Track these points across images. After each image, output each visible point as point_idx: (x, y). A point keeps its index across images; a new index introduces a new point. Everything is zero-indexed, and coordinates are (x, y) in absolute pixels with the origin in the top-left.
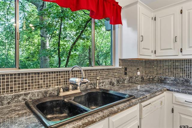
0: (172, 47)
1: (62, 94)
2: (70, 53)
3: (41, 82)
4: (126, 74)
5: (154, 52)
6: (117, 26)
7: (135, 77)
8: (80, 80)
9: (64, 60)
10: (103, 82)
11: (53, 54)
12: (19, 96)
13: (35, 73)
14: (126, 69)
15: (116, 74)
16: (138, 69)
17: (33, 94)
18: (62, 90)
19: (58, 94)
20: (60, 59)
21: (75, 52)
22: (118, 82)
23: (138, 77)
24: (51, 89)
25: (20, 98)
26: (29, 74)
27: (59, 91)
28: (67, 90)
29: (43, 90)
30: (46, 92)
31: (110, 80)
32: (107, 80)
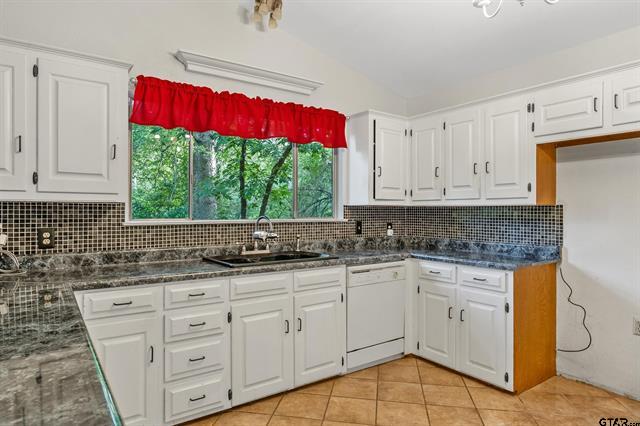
0: (433, 186)
1: (244, 253)
2: (269, 187)
3: (219, 237)
4: (359, 232)
5: (408, 193)
6: (340, 149)
7: (379, 240)
8: (266, 233)
9: (254, 205)
10: (310, 244)
11: (227, 190)
12: (195, 251)
13: (212, 225)
14: (359, 224)
15: (338, 232)
16: (390, 224)
17: (211, 251)
18: (244, 248)
19: (240, 253)
20: (244, 203)
21: (283, 184)
22: (340, 245)
23: (387, 240)
24: (230, 246)
25: (197, 254)
26: (205, 225)
27: (240, 249)
28: (252, 249)
29: (221, 246)
30: (225, 250)
31: (323, 241)
32: (317, 241)
